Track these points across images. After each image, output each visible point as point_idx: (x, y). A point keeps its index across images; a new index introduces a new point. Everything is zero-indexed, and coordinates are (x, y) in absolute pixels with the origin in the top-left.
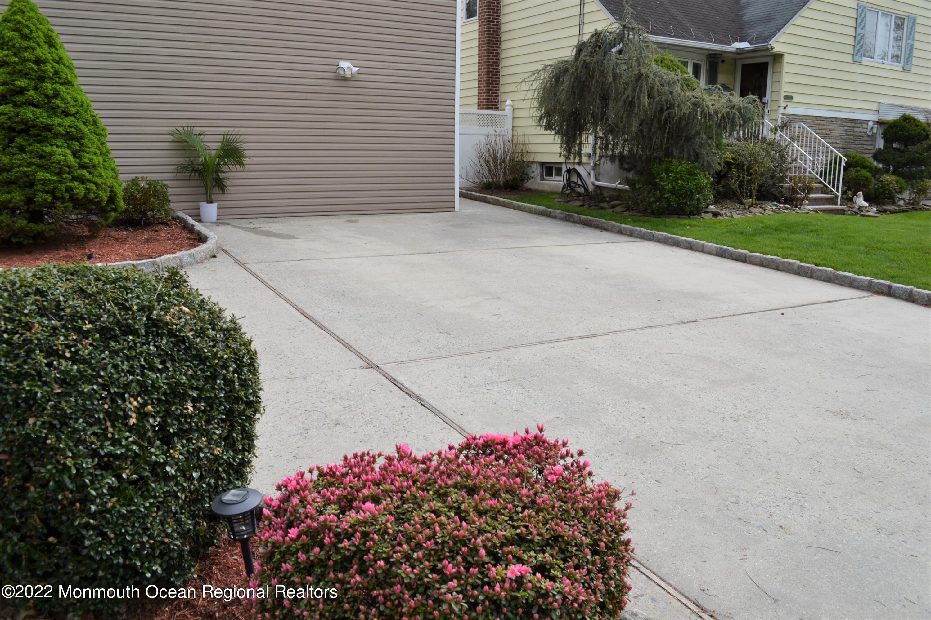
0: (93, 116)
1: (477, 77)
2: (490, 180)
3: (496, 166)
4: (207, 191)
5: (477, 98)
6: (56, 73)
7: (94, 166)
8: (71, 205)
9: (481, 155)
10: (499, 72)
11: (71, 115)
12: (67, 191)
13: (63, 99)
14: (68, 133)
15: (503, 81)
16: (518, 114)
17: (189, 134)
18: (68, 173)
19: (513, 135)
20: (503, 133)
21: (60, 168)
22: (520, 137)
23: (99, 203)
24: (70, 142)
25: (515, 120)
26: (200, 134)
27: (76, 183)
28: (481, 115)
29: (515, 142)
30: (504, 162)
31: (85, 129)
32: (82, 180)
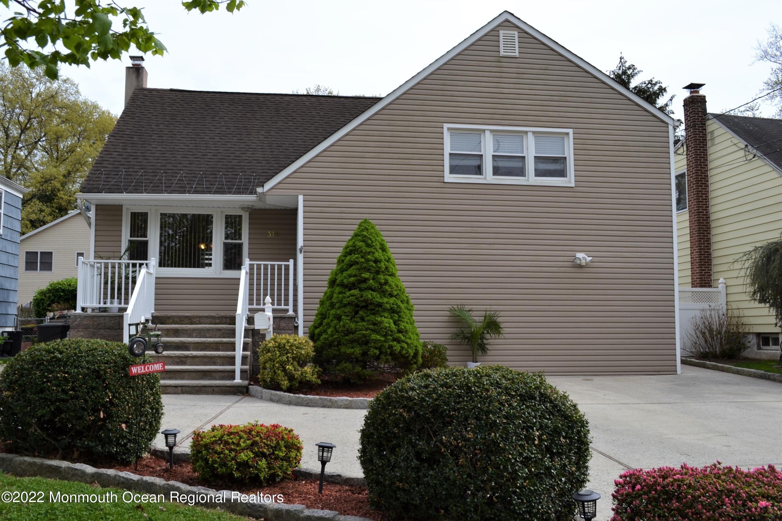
0: (407, 297)
1: (690, 260)
2: (707, 350)
3: (712, 338)
4: (473, 353)
5: (690, 277)
6: (387, 268)
7: (406, 331)
8: (390, 358)
9: (697, 328)
10: (710, 255)
11: (394, 296)
12: (389, 348)
13: (390, 286)
14: (391, 308)
15: (714, 262)
16: (731, 290)
17: (461, 310)
18: (391, 336)
19: (727, 310)
20: (718, 307)
21: (386, 332)
22: (735, 311)
23: (408, 357)
24: (392, 315)
25: (728, 295)
26: (469, 311)
27: (395, 343)
28: (695, 292)
29: (730, 315)
30: (720, 333)
31: (402, 306)
32: (398, 341)
